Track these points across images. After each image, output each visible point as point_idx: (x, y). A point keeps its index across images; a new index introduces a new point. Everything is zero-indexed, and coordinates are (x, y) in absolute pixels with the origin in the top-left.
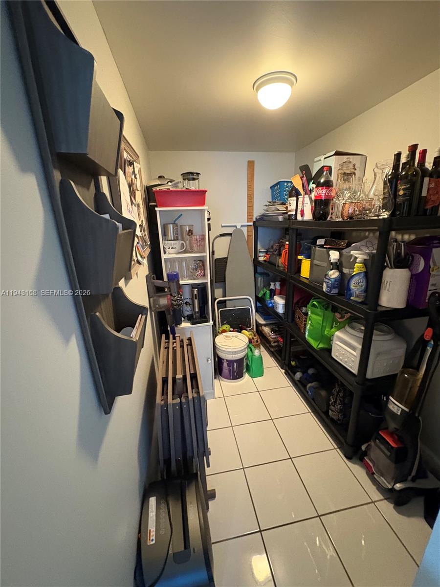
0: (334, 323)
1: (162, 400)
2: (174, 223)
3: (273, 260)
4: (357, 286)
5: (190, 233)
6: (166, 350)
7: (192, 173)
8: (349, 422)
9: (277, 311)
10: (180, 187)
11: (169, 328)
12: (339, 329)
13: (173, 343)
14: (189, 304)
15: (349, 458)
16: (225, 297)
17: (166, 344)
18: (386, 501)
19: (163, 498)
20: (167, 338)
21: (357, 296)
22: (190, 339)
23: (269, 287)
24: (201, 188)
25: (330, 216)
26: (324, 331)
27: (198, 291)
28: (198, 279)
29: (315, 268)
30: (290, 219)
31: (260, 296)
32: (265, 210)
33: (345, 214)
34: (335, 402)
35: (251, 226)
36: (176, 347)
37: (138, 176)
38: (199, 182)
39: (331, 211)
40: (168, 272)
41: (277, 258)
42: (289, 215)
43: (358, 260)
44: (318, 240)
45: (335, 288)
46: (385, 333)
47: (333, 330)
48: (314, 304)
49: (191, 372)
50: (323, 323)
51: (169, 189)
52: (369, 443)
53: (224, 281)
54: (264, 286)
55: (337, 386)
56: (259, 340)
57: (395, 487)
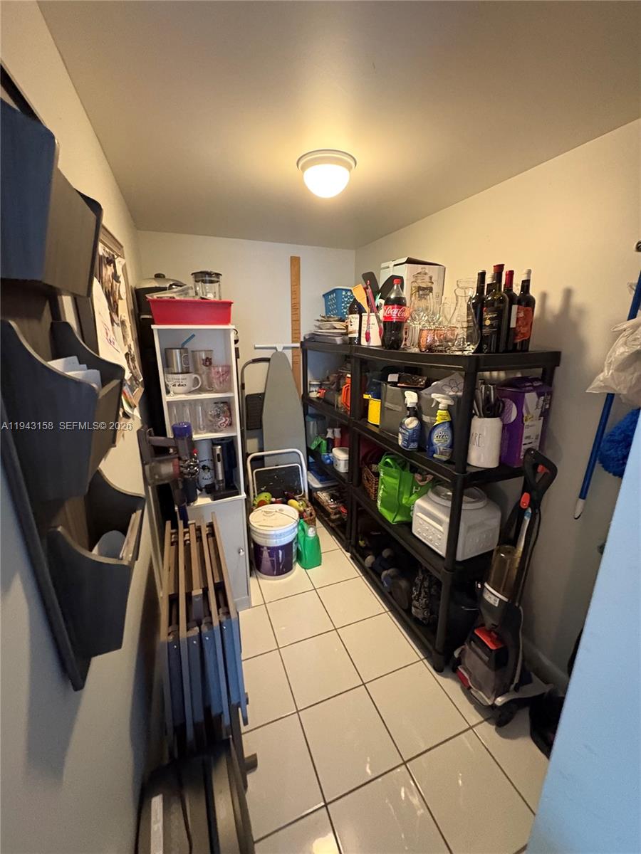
0: (414, 487)
1: (169, 634)
2: (182, 348)
3: (329, 398)
4: (440, 440)
5: (208, 363)
6: (174, 547)
7: (209, 274)
8: (437, 620)
9: (338, 469)
10: (191, 296)
11: (176, 508)
12: (420, 496)
13: (185, 533)
14: (209, 469)
15: (439, 670)
16: (263, 451)
17: (173, 536)
18: (486, 723)
19: (175, 795)
20: (175, 526)
21: (442, 453)
22: (211, 526)
23: (326, 435)
24: (224, 299)
25: (404, 343)
26: (402, 498)
27: (222, 449)
28: (221, 431)
29: (387, 412)
30: (351, 344)
31: (313, 447)
32: (316, 326)
33: (423, 344)
34: (419, 595)
35: (298, 348)
36: (189, 540)
37: (122, 279)
38: (219, 285)
39: (404, 336)
40: (174, 423)
41: (336, 395)
42: (350, 338)
43: (441, 406)
44: (390, 376)
45: (413, 441)
46: (477, 498)
47: (413, 497)
48: (387, 462)
49: (216, 582)
50: (399, 488)
51: (174, 298)
52: (463, 647)
53: (260, 427)
54: (319, 434)
55: (420, 574)
56: (314, 513)
57: (496, 702)
